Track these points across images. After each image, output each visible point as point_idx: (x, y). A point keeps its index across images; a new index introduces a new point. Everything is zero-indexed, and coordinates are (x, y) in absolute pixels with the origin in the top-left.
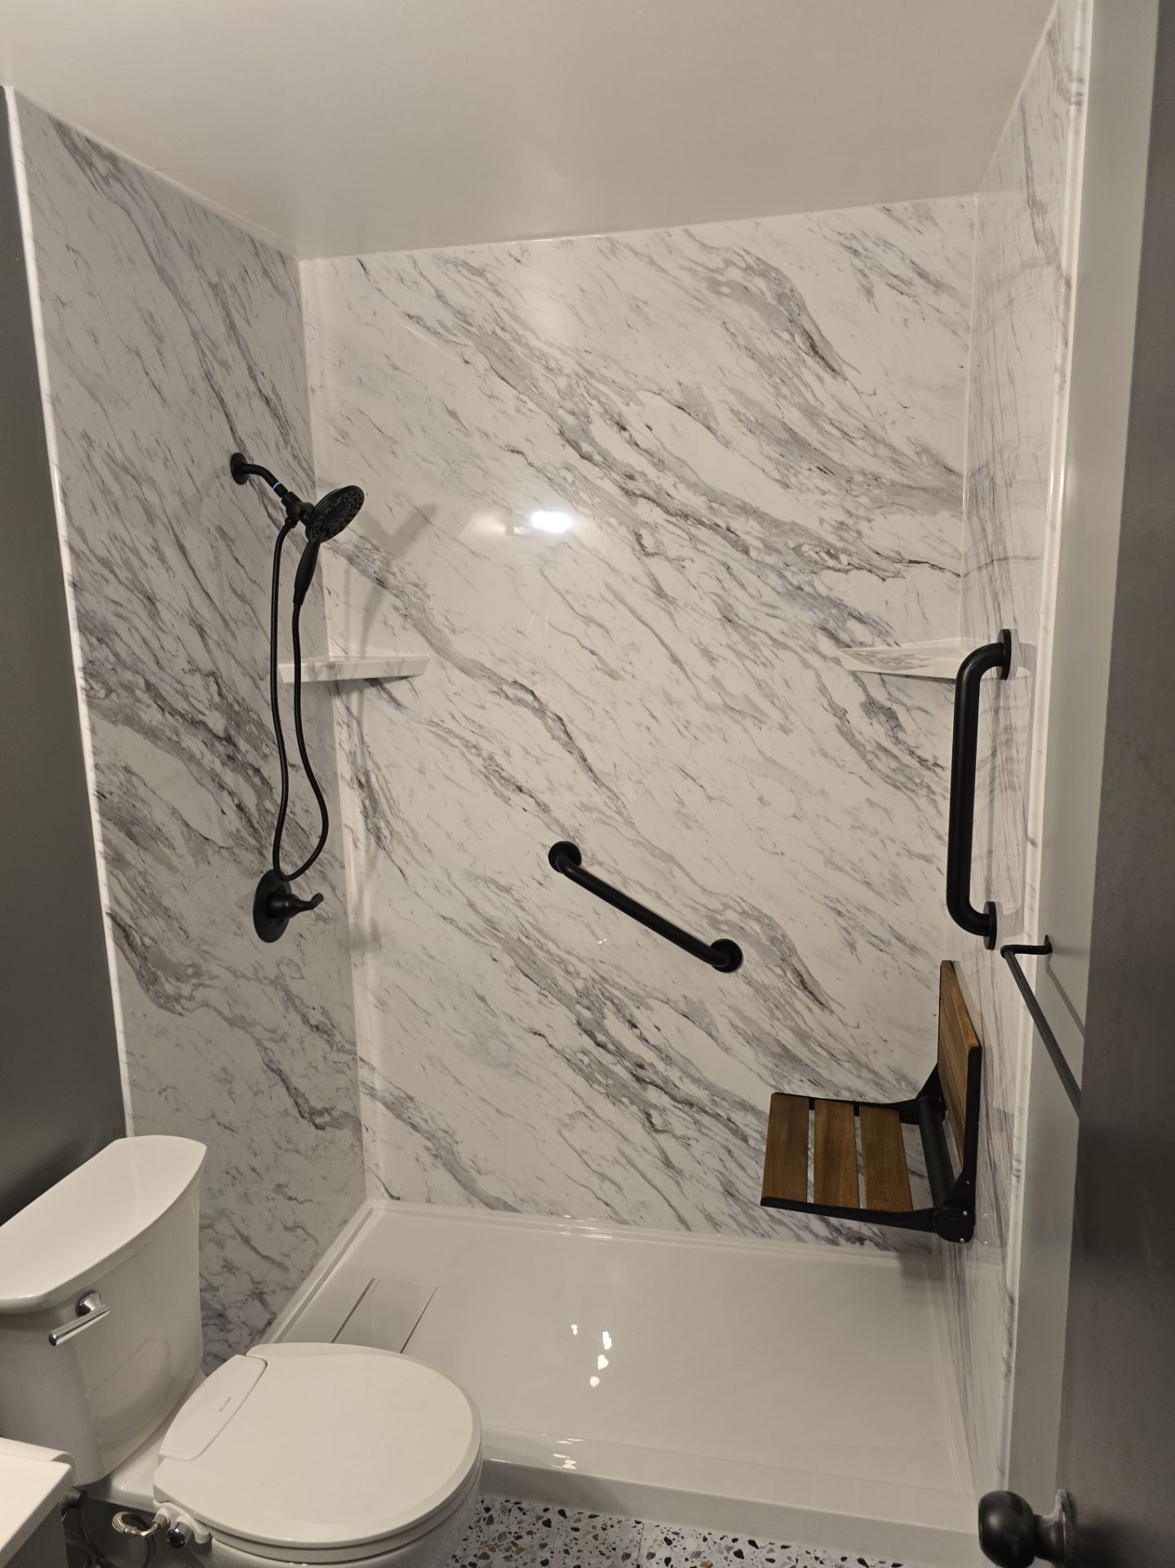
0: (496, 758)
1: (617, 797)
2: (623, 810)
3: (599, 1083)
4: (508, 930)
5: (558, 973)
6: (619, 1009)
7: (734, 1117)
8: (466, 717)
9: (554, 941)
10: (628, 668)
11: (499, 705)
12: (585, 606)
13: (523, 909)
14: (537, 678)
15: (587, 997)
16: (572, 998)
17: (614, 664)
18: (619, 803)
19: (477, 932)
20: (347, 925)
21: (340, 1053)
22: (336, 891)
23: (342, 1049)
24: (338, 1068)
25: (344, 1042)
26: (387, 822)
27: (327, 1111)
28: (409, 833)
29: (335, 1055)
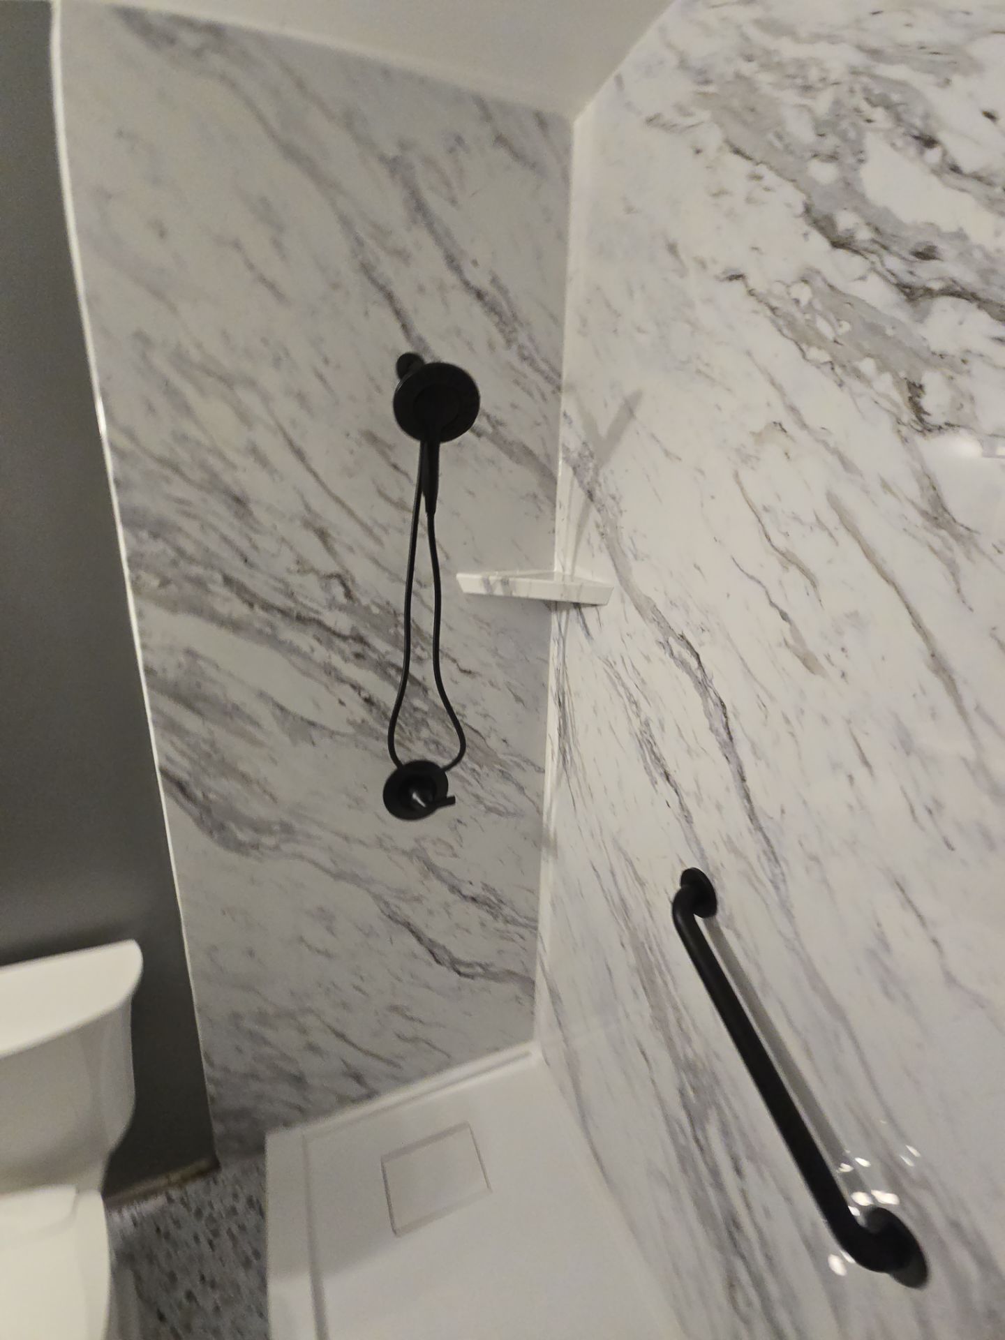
0: (651, 725)
1: (777, 861)
2: (782, 886)
4: (636, 926)
5: (671, 1016)
6: (724, 1131)
8: (633, 666)
10: (837, 656)
11: (661, 660)
12: (787, 534)
13: (651, 917)
14: (706, 637)
16: (679, 1058)
17: (814, 643)
18: (777, 871)
19: (614, 904)
20: (539, 822)
21: (509, 925)
22: (526, 791)
23: (514, 922)
24: (504, 936)
25: (517, 917)
26: (570, 748)
27: (480, 965)
28: (581, 768)
29: (500, 925)
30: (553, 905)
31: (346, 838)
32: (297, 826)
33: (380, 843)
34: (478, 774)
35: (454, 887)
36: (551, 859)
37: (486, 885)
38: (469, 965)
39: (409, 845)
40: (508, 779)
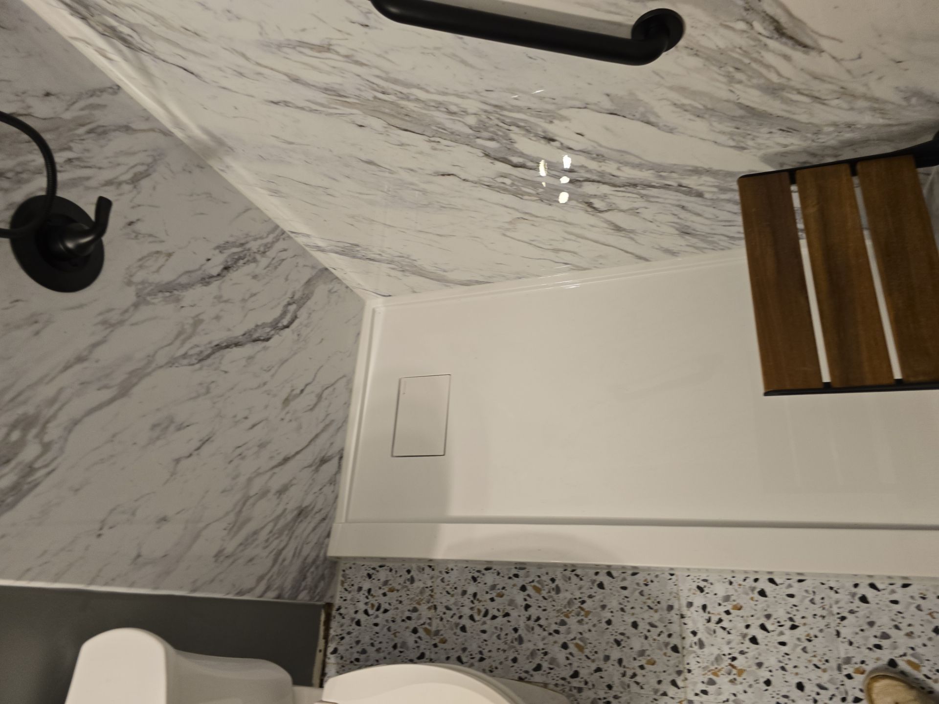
3: (529, 194)
4: (357, 93)
5: (441, 117)
6: (527, 130)
7: (685, 182)
9: (419, 87)
13: (362, 64)
15: (486, 129)
16: (468, 136)
19: (322, 105)
20: (180, 144)
21: (267, 253)
22: (134, 126)
23: (268, 247)
24: (274, 266)
25: (265, 241)
26: (115, 16)
27: (289, 304)
28: (152, 20)
29: (264, 261)
30: (275, 192)
31: (80, 359)
32: (30, 409)
33: (109, 325)
34: (78, 159)
35: (203, 279)
36: (229, 160)
37: (218, 247)
38: (284, 313)
39: (130, 296)
40: (105, 132)
